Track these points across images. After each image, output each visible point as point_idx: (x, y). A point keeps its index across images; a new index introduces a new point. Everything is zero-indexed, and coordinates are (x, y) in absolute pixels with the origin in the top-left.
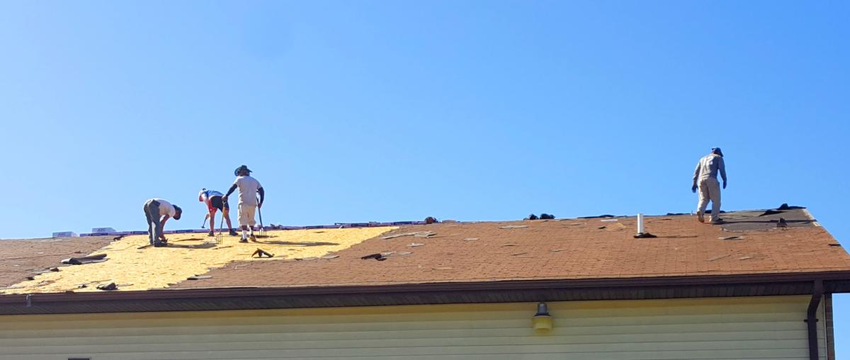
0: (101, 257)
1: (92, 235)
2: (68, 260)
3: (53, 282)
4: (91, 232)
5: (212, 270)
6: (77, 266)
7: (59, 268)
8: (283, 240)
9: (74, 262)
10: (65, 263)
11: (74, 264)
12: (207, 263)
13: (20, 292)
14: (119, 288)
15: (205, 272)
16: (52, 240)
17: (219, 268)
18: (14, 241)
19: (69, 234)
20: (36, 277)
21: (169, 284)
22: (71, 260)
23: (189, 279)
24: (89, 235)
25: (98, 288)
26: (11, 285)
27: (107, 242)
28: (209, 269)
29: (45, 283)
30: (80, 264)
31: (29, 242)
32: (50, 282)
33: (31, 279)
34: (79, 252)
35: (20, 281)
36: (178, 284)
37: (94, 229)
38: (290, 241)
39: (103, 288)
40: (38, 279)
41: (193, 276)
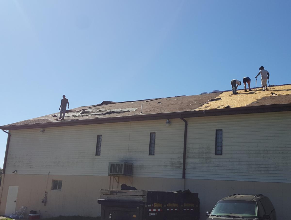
0: (220, 99)
1: (213, 93)
2: (210, 100)
3: (209, 106)
4: (212, 92)
5: (258, 100)
6: (213, 102)
7: (209, 102)
8: (277, 89)
9: (212, 100)
10: (209, 101)
11: (212, 101)
12: (255, 98)
13: (201, 110)
14: (230, 107)
15: (256, 101)
16: (202, 95)
17: (260, 99)
18: (191, 96)
19: (206, 93)
20: (203, 105)
21: (246, 105)
22: (211, 100)
23: (252, 103)
24: (212, 93)
25: (224, 107)
26: (197, 108)
27: (218, 94)
28: (257, 100)
29: (206, 107)
30: (214, 101)
31: (196, 96)
32: (208, 107)
33: (202, 106)
34: (212, 98)
35: (199, 107)
36: (249, 105)
37: (213, 91)
38: (280, 89)
39: (226, 107)
40: (204, 106)
41: (253, 102)
